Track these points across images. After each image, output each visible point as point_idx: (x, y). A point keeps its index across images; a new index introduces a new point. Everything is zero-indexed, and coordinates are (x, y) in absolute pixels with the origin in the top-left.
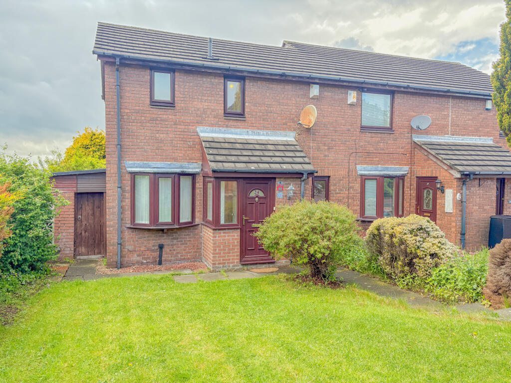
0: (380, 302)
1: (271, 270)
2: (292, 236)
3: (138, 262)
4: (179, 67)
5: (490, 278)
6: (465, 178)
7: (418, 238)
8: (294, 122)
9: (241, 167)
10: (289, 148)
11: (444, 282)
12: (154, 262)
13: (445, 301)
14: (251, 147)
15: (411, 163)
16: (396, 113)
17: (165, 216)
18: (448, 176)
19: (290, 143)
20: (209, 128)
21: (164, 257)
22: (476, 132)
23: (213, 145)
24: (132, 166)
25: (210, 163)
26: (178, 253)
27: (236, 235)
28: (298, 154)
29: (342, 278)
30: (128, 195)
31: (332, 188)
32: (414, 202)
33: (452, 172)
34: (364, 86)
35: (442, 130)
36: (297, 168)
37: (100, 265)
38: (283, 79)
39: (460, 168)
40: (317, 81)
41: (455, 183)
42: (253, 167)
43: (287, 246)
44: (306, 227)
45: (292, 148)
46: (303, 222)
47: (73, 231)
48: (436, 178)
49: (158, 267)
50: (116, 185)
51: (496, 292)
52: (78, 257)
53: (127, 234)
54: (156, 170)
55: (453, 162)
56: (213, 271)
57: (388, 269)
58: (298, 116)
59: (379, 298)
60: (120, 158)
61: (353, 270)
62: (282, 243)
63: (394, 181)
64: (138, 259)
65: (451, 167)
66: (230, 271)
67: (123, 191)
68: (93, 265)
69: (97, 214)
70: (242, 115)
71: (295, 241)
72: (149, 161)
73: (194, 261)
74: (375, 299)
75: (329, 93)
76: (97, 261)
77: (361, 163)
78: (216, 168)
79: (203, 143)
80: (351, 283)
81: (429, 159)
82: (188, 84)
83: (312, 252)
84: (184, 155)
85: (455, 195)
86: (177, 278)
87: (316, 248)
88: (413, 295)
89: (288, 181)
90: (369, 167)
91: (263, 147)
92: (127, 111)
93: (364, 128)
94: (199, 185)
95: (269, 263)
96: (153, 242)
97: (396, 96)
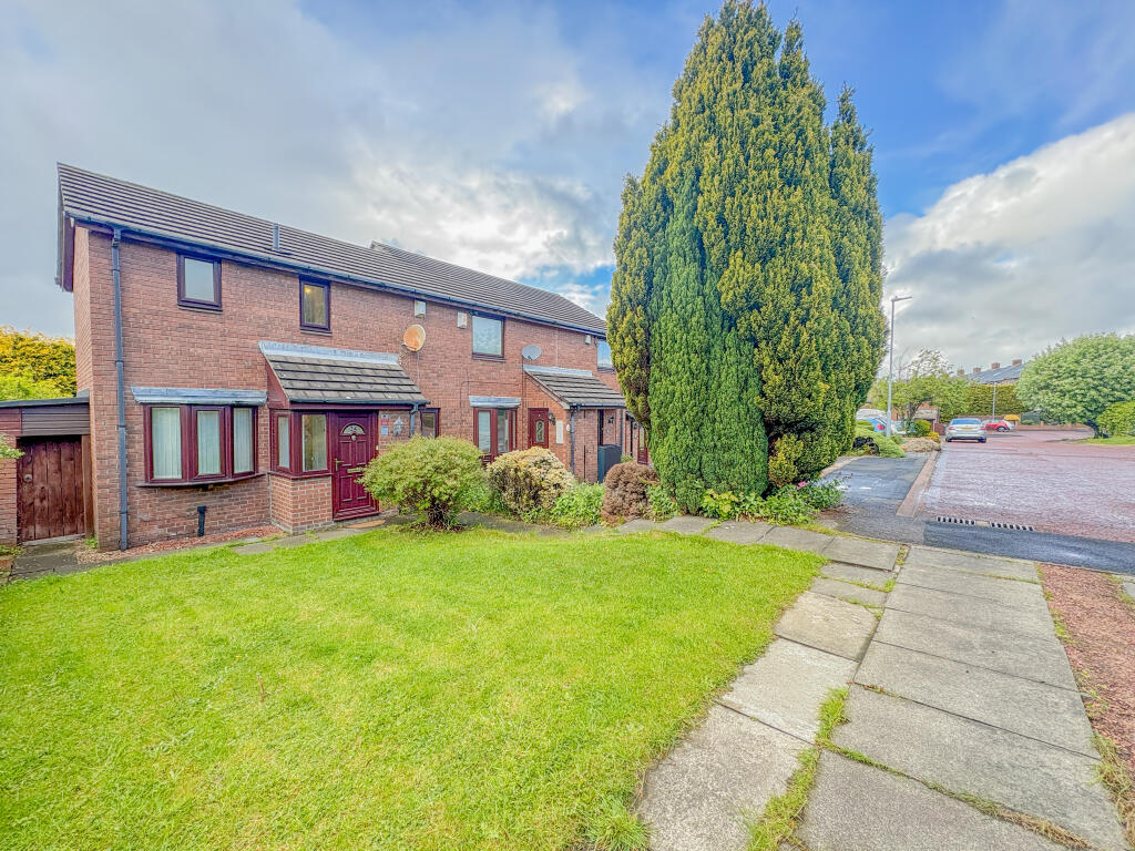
0: (511, 538)
1: (377, 523)
2: (412, 478)
3: (161, 538)
4: (230, 257)
5: (607, 501)
6: (574, 409)
7: (542, 470)
8: (396, 342)
9: (331, 396)
10: (392, 374)
11: (566, 510)
12: (190, 534)
13: (569, 528)
14: (342, 371)
15: (523, 395)
16: (508, 341)
17: (209, 464)
18: (558, 408)
19: (393, 368)
20: (278, 344)
21: (208, 523)
22: (579, 365)
23: (286, 366)
24: (143, 393)
25: (286, 391)
26: (232, 517)
27: (327, 484)
28: (405, 382)
29: (465, 522)
30: (139, 437)
31: (442, 421)
32: (526, 435)
33: (562, 403)
34: (474, 308)
35: (550, 362)
36: (406, 398)
37: (83, 549)
38: (381, 291)
39: (570, 400)
40: (423, 298)
41: (565, 413)
42: (348, 397)
43: (406, 490)
44: (428, 467)
45: (396, 374)
46: (425, 461)
47: (15, 501)
48: (547, 410)
49: (199, 540)
50: (116, 422)
51: (612, 513)
52: (27, 543)
53: (138, 497)
54: (192, 400)
55: (561, 394)
56: (294, 534)
57: (513, 505)
58: (401, 337)
59: (509, 535)
60: (123, 382)
61: (474, 510)
62: (399, 487)
63: (508, 412)
64: (161, 531)
65: (561, 399)
66: (320, 530)
67: (130, 431)
68: (67, 551)
69: (68, 469)
70: (327, 329)
71: (416, 484)
72: (179, 386)
73: (259, 525)
74: (505, 537)
75: (436, 313)
76: (72, 545)
77: (474, 393)
78: (295, 398)
79: (271, 364)
80: (476, 525)
81: (540, 391)
82: (243, 281)
83: (436, 495)
84: (238, 379)
85: (565, 427)
86: (238, 550)
87: (442, 489)
88: (538, 528)
89: (394, 414)
90: (482, 398)
91: (358, 372)
92: (134, 310)
93: (476, 356)
94: (264, 419)
95: (371, 516)
96: (189, 504)
97: (507, 322)
